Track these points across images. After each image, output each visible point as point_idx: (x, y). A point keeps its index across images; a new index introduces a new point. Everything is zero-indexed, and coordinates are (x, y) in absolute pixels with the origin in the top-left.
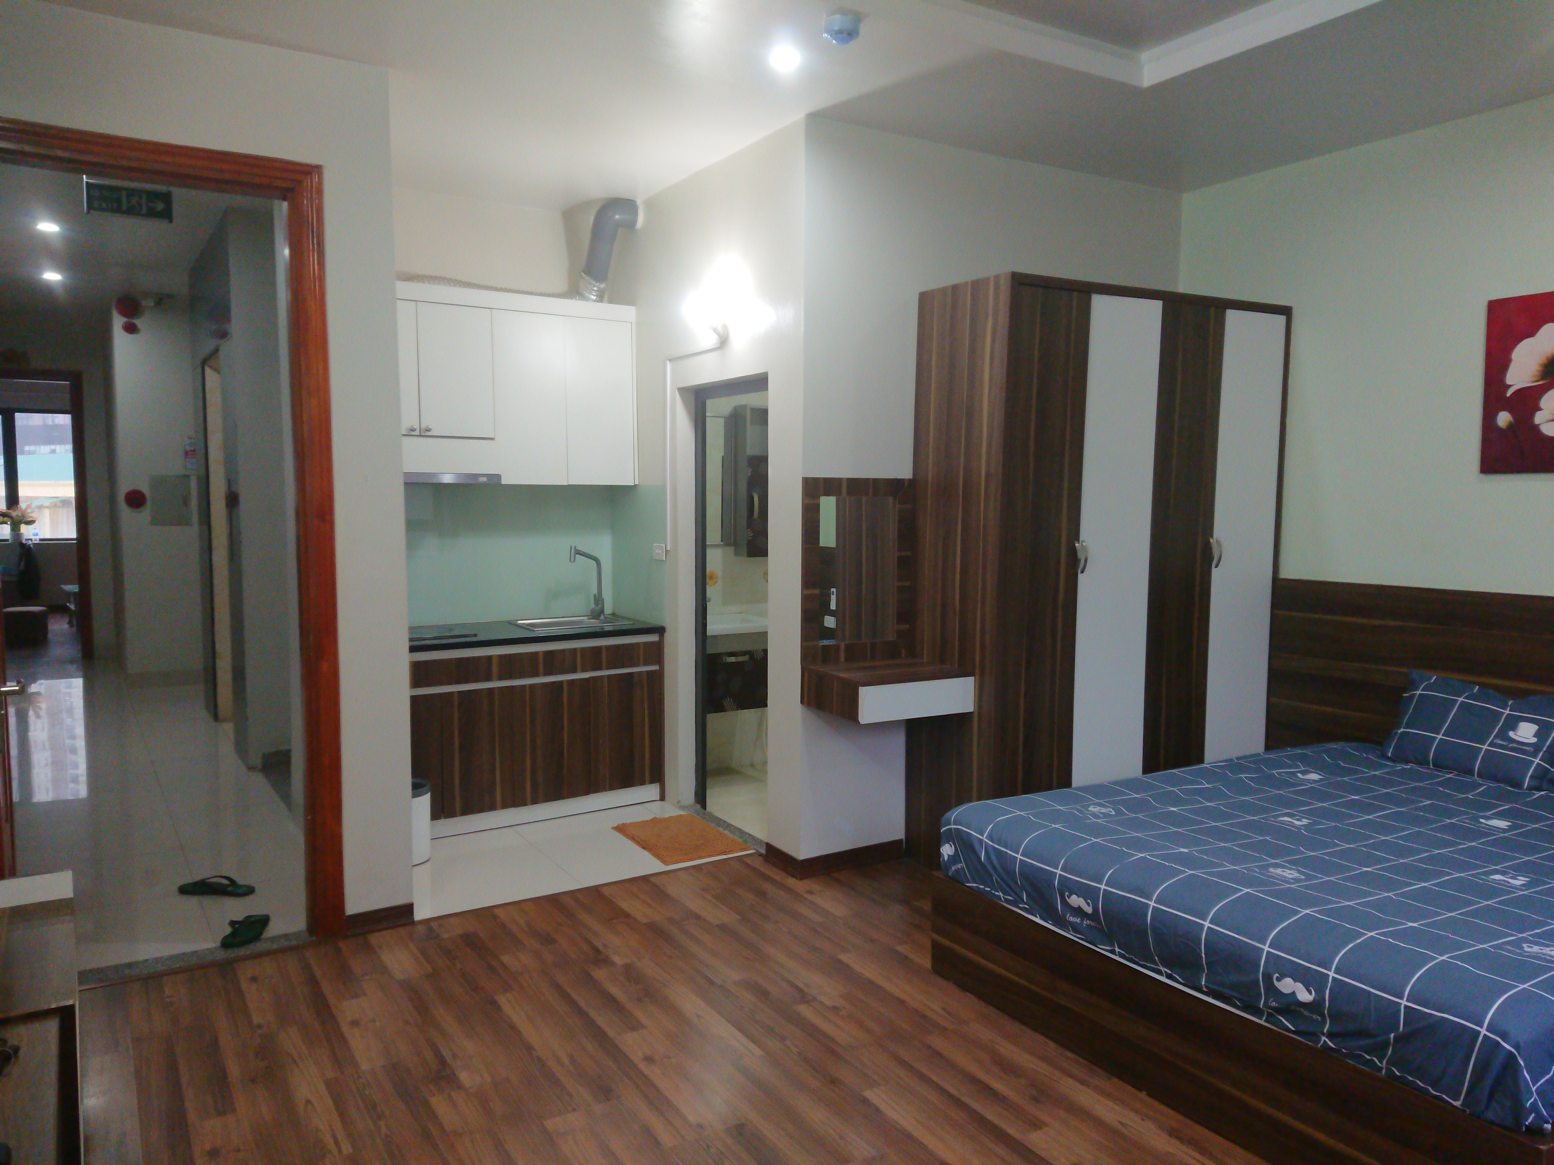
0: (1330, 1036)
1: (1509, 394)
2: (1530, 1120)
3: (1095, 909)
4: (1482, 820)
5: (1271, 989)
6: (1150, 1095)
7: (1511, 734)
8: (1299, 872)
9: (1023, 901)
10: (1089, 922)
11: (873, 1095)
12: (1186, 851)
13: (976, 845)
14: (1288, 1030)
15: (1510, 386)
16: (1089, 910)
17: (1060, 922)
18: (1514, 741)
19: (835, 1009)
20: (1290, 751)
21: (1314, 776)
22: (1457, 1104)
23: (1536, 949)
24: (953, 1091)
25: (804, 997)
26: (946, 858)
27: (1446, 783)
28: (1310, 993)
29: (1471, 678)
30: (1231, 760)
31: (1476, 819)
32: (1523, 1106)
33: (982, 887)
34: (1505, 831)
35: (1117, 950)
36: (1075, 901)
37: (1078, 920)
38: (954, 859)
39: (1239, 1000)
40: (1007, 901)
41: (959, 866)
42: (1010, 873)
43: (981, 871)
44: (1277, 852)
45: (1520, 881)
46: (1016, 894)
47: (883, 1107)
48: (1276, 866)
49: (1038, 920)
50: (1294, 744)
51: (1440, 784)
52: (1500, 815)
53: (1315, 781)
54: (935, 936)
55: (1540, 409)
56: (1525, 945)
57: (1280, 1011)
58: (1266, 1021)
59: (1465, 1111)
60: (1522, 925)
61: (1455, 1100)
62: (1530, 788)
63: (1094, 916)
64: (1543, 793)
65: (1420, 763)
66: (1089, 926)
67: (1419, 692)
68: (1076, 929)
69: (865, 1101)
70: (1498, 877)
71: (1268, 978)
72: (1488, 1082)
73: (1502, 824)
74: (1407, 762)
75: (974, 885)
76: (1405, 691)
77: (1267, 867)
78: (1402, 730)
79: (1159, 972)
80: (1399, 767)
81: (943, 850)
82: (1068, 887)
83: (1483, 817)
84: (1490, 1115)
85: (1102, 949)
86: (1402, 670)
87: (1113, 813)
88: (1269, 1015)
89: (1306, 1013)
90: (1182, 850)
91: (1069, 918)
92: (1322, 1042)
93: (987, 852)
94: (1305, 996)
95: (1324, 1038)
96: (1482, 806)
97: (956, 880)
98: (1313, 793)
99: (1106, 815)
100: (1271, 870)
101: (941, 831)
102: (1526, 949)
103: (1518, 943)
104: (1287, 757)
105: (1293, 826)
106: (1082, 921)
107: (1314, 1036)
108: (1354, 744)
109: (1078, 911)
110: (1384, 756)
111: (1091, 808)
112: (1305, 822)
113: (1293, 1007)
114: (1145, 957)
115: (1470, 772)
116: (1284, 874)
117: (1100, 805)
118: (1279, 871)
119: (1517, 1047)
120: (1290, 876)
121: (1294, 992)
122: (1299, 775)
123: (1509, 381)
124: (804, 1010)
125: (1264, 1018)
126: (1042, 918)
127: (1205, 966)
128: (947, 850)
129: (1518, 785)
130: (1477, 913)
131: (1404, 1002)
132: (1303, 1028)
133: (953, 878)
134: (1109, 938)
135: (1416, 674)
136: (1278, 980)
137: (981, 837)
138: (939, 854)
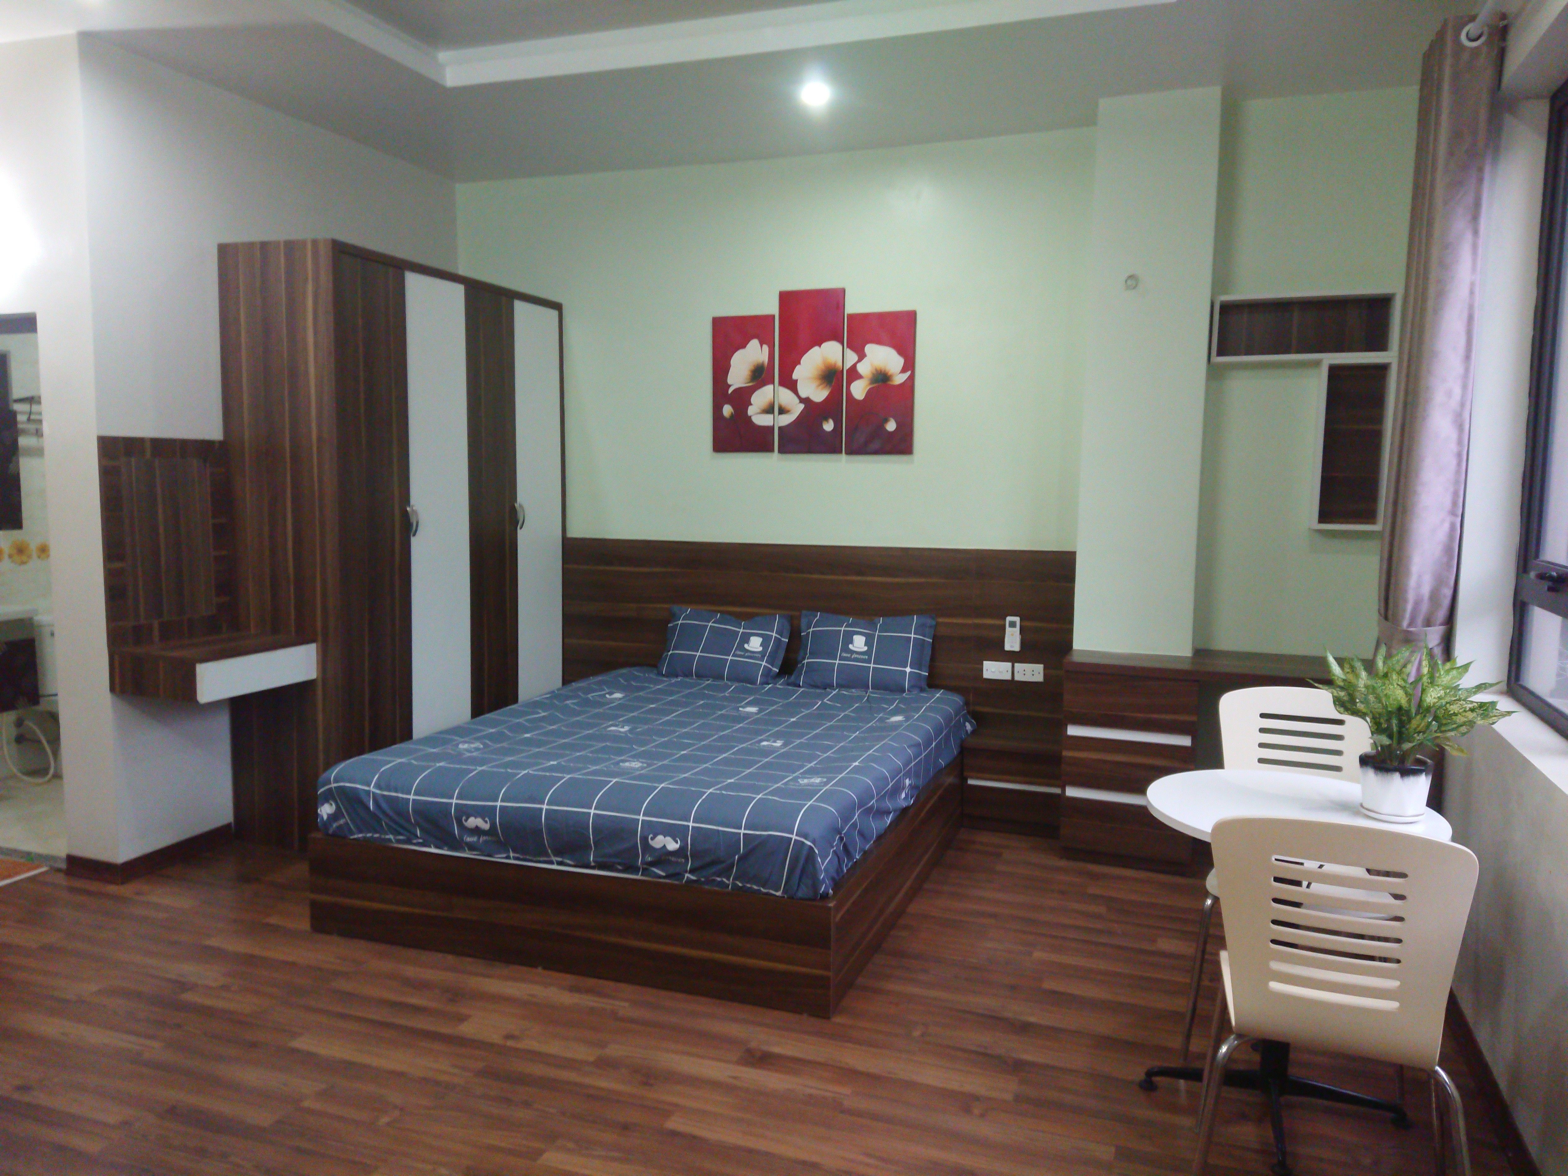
0: (692, 871)
1: (730, 391)
2: (823, 889)
3: (493, 825)
4: (740, 709)
5: (647, 847)
6: (545, 968)
7: (746, 646)
8: (642, 763)
9: (417, 836)
10: (485, 838)
11: (299, 1043)
12: (555, 763)
13: (363, 796)
14: (660, 877)
15: (730, 386)
16: (486, 826)
17: (456, 844)
18: (748, 651)
19: (225, 988)
20: (593, 679)
21: (618, 695)
22: (779, 894)
23: (806, 781)
24: (374, 1017)
25: (183, 986)
26: (325, 817)
27: (708, 687)
28: (677, 842)
29: (713, 608)
30: (553, 692)
31: (737, 709)
32: (819, 880)
33: (369, 835)
34: (756, 714)
35: (512, 855)
36: (473, 822)
37: (475, 839)
38: (333, 817)
39: (619, 864)
40: (399, 841)
41: (342, 822)
42: (403, 814)
43: (368, 820)
44: (620, 752)
45: (779, 744)
46: (410, 832)
47: (313, 1049)
48: (624, 761)
49: (433, 850)
50: (595, 673)
51: (704, 688)
52: (750, 704)
53: (620, 699)
54: (312, 896)
55: (751, 404)
56: (799, 780)
57: (652, 864)
58: (642, 875)
59: (784, 897)
60: (792, 769)
61: (777, 891)
62: (762, 684)
63: (492, 831)
64: (770, 686)
65: (686, 676)
66: (485, 842)
67: (680, 622)
68: (472, 847)
69: (294, 1051)
70: (765, 743)
71: (644, 839)
72: (798, 872)
73: (753, 709)
74: (677, 676)
75: (360, 835)
76: (669, 621)
77: (618, 763)
78: (671, 652)
79: (552, 863)
80: (673, 680)
81: (321, 811)
82: (464, 812)
83: (741, 707)
84: (800, 894)
85: (500, 858)
86: (666, 606)
87: (482, 746)
88: (644, 870)
89: (673, 859)
90: (552, 763)
91: (466, 839)
92: (686, 878)
93: (375, 801)
94: (672, 845)
95: (687, 875)
96: (736, 700)
97: (339, 837)
98: (623, 707)
99: (477, 749)
100: (621, 764)
101: (319, 793)
102: (801, 782)
103: (795, 779)
104: (594, 683)
105: (620, 732)
106: (479, 839)
107: (678, 875)
108: (636, 668)
109: (477, 831)
110: (660, 674)
111: (461, 746)
112: (626, 728)
113: (663, 858)
114: (540, 852)
115: (721, 677)
116: (631, 765)
117: (465, 742)
118: (627, 764)
119: (814, 842)
120: (637, 766)
121: (665, 846)
122: (607, 696)
123: (729, 381)
124: (189, 997)
125: (640, 873)
126: (437, 847)
127: (593, 845)
128: (326, 810)
129: (753, 682)
130: (763, 767)
131: (742, 831)
132: (671, 871)
133: (334, 835)
134: (503, 846)
135: (676, 608)
136: (652, 839)
137: (366, 788)
138: (316, 815)
